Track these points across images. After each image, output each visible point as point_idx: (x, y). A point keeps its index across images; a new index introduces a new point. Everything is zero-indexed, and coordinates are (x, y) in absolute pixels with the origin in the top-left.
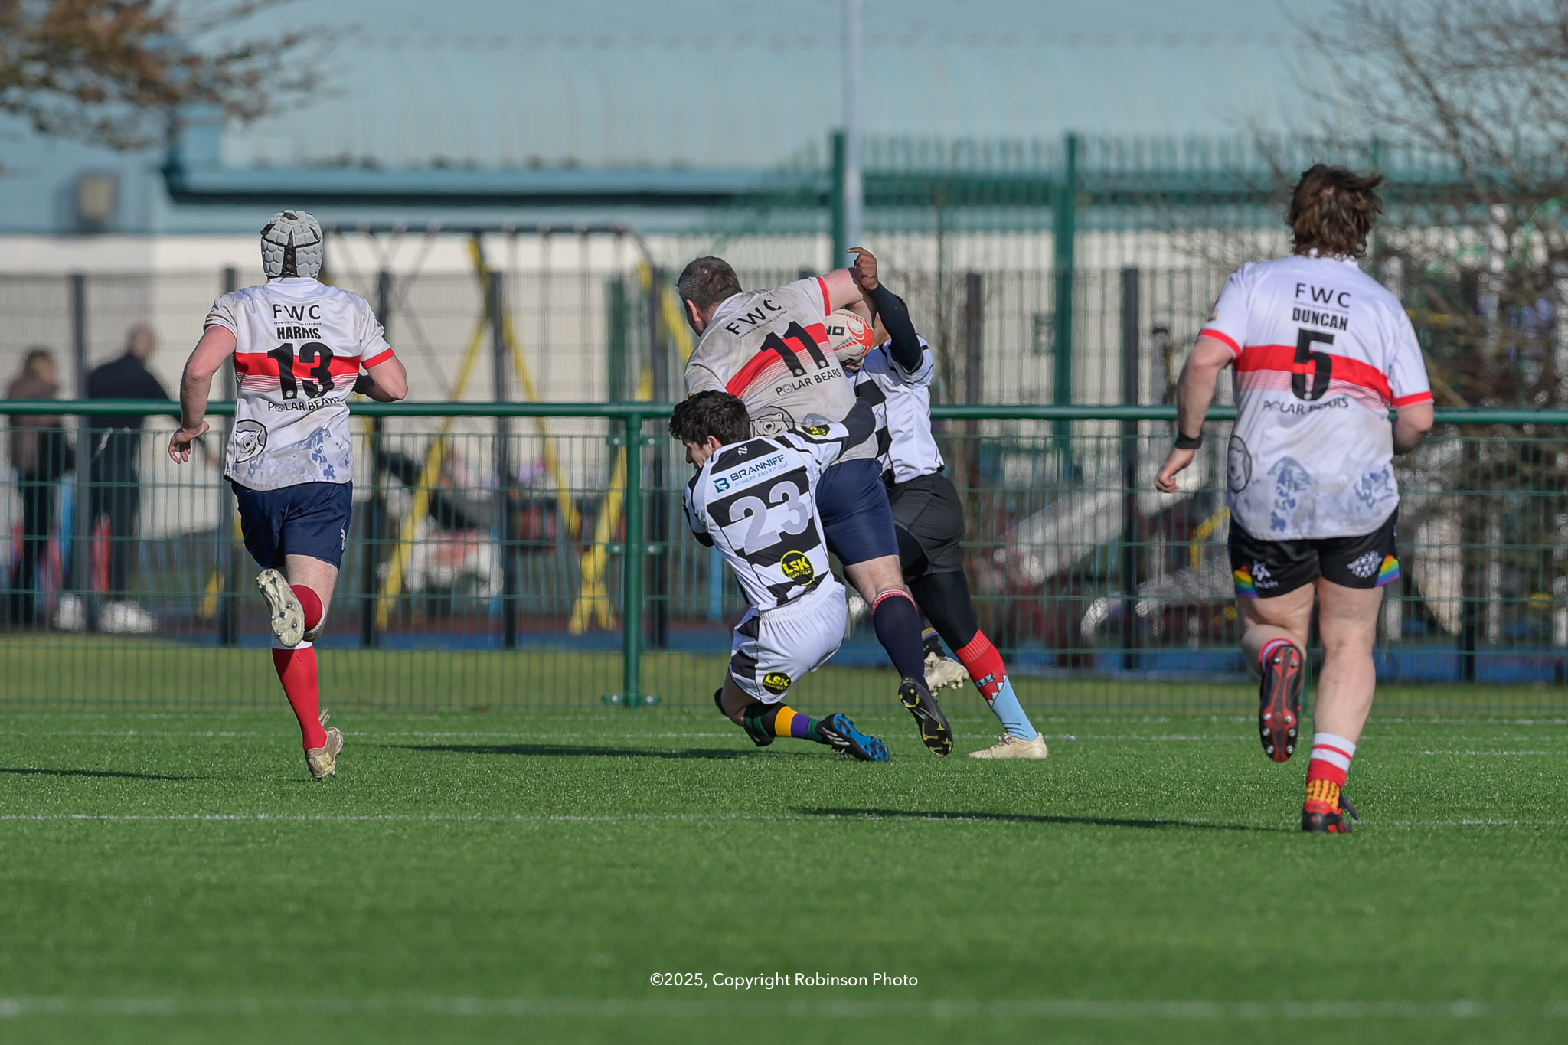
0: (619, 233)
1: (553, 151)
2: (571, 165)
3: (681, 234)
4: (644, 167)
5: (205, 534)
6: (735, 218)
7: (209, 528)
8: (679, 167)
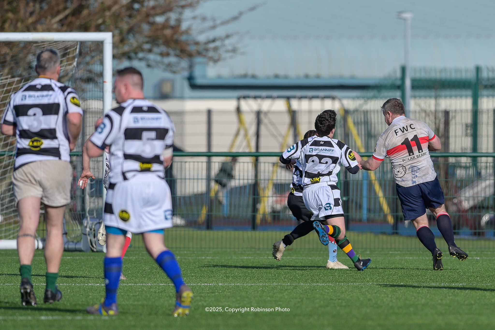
0: (333, 98)
1: (312, 72)
2: (318, 77)
3: (354, 98)
4: (341, 77)
5: (202, 194)
6: (370, 93)
7: (203, 192)
8: (352, 77)
